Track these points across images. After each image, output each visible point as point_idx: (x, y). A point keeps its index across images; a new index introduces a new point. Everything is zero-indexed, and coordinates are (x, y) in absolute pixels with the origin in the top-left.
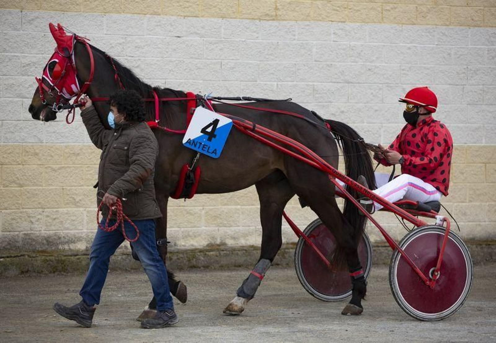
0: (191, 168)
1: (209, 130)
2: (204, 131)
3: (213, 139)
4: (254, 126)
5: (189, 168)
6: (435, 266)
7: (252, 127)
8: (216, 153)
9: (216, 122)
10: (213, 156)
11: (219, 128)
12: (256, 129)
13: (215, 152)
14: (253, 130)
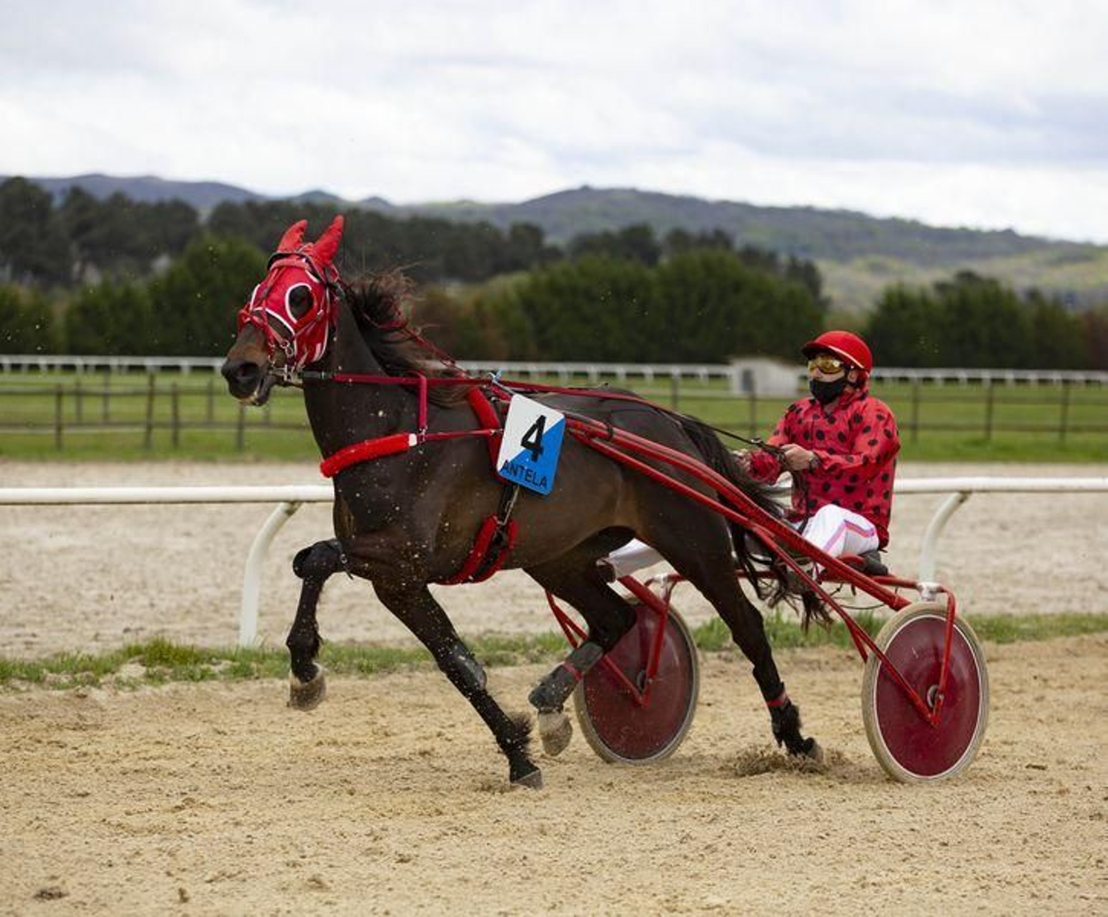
0: (503, 521)
1: (532, 439)
2: (525, 442)
3: (540, 457)
4: (610, 431)
5: (499, 523)
6: (937, 683)
7: (606, 432)
8: (545, 485)
9: (542, 420)
10: (541, 490)
11: (547, 433)
12: (615, 436)
13: (544, 482)
14: (608, 438)
